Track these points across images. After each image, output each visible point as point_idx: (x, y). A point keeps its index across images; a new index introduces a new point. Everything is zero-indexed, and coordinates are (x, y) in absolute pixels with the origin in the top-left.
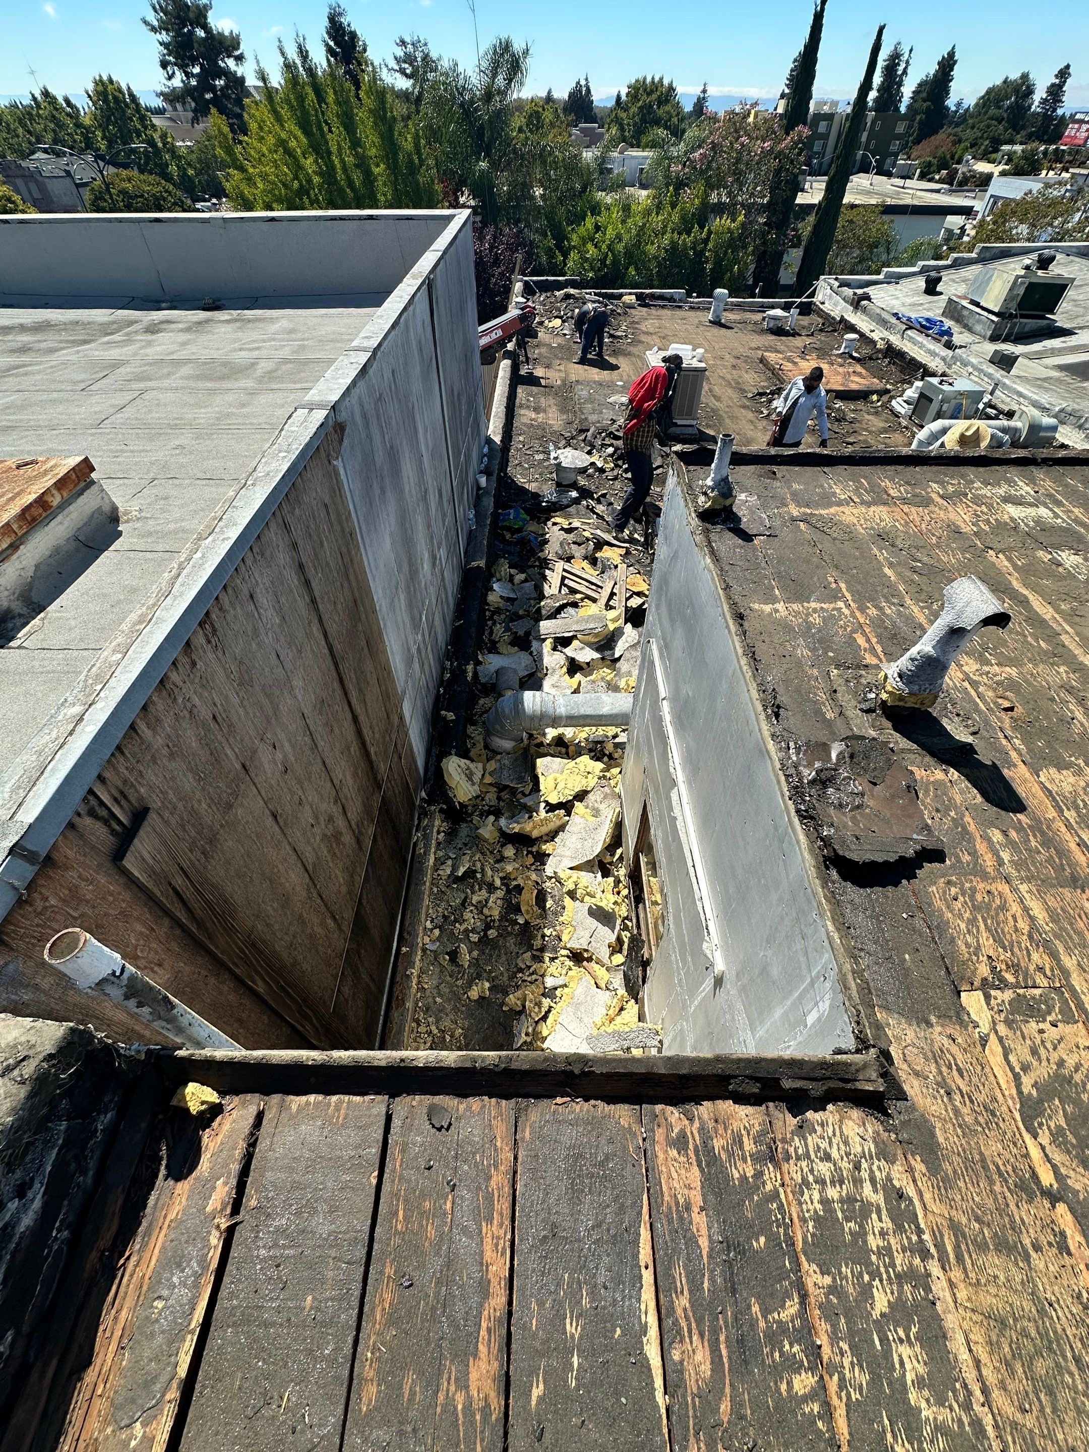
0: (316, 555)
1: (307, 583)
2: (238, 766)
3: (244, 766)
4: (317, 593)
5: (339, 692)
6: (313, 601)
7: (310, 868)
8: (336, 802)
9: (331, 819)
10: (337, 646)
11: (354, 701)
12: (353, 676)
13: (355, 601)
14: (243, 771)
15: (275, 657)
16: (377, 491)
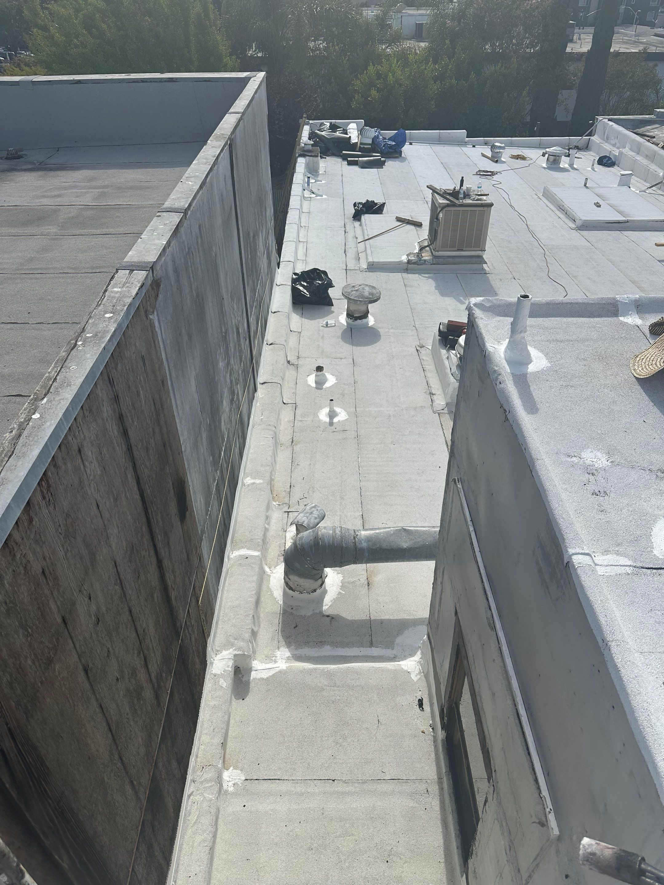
0: (133, 405)
1: (125, 433)
2: (59, 620)
3: (64, 620)
4: (133, 441)
5: (147, 537)
6: (130, 449)
7: (114, 728)
8: (139, 653)
9: (134, 673)
10: (148, 491)
11: (159, 545)
12: (160, 520)
13: (164, 445)
14: (63, 625)
15: (95, 507)
16: (185, 338)
